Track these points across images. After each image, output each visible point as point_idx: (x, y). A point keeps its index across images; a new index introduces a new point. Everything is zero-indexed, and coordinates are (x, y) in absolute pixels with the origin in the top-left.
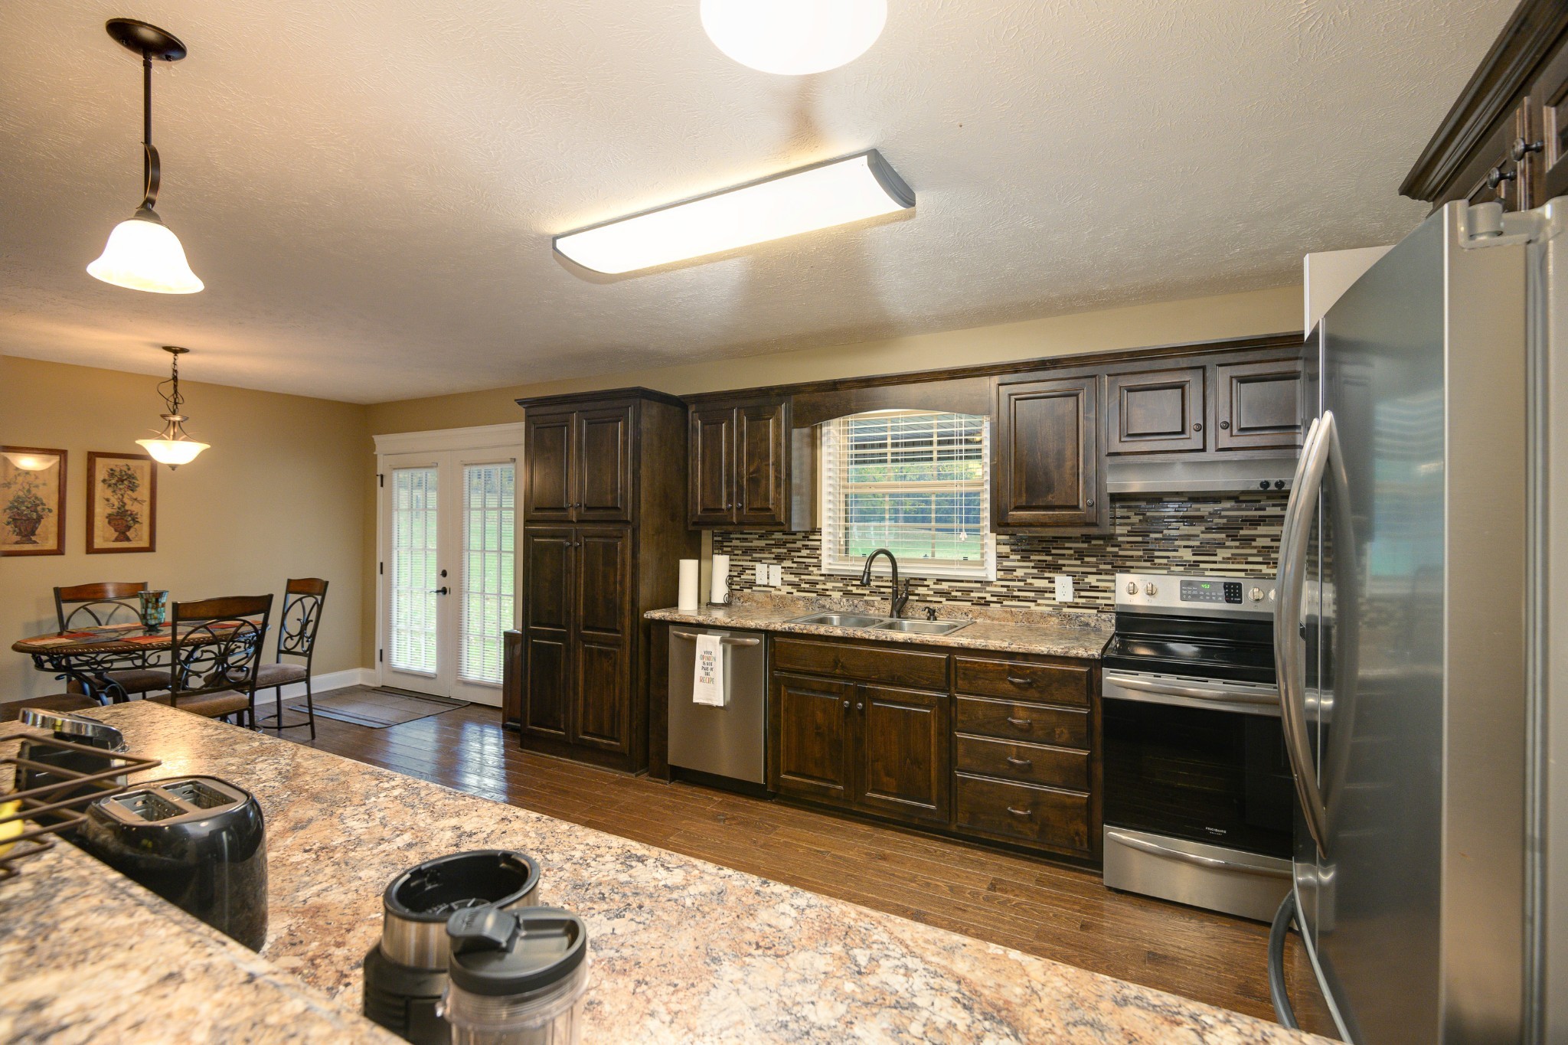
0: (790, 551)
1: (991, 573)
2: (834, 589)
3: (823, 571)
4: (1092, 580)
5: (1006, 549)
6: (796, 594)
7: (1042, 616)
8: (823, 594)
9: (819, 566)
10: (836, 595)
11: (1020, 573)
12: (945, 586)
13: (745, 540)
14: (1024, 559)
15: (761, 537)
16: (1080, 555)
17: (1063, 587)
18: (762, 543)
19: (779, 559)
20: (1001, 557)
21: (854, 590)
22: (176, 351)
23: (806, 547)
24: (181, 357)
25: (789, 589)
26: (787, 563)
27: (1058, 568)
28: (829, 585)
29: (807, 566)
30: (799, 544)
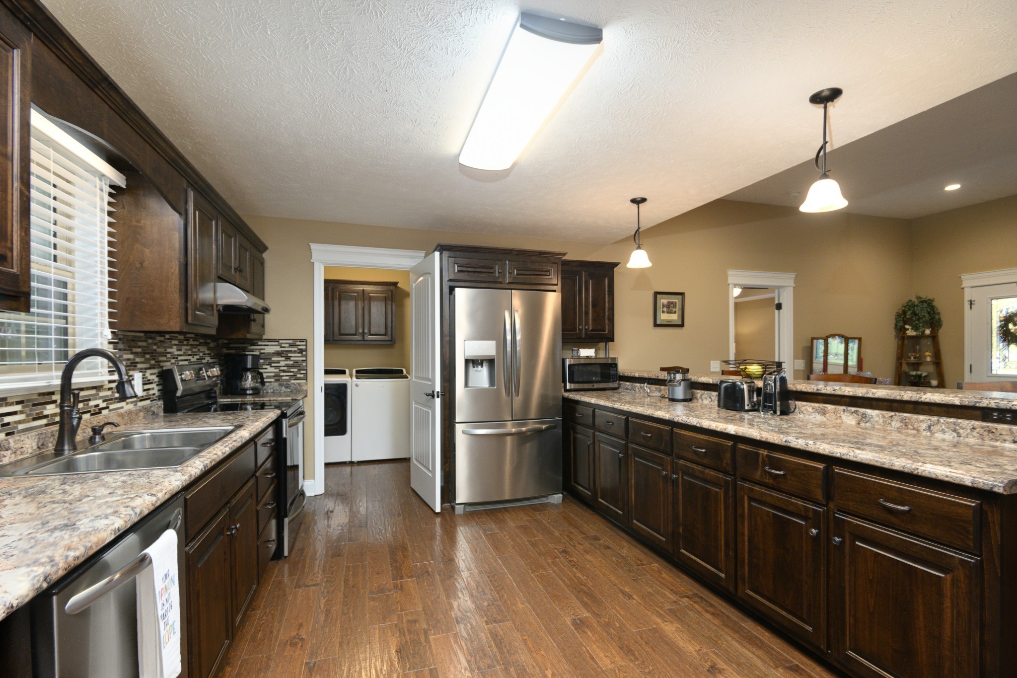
16: (142, 352)
17: (138, 383)
27: (134, 366)
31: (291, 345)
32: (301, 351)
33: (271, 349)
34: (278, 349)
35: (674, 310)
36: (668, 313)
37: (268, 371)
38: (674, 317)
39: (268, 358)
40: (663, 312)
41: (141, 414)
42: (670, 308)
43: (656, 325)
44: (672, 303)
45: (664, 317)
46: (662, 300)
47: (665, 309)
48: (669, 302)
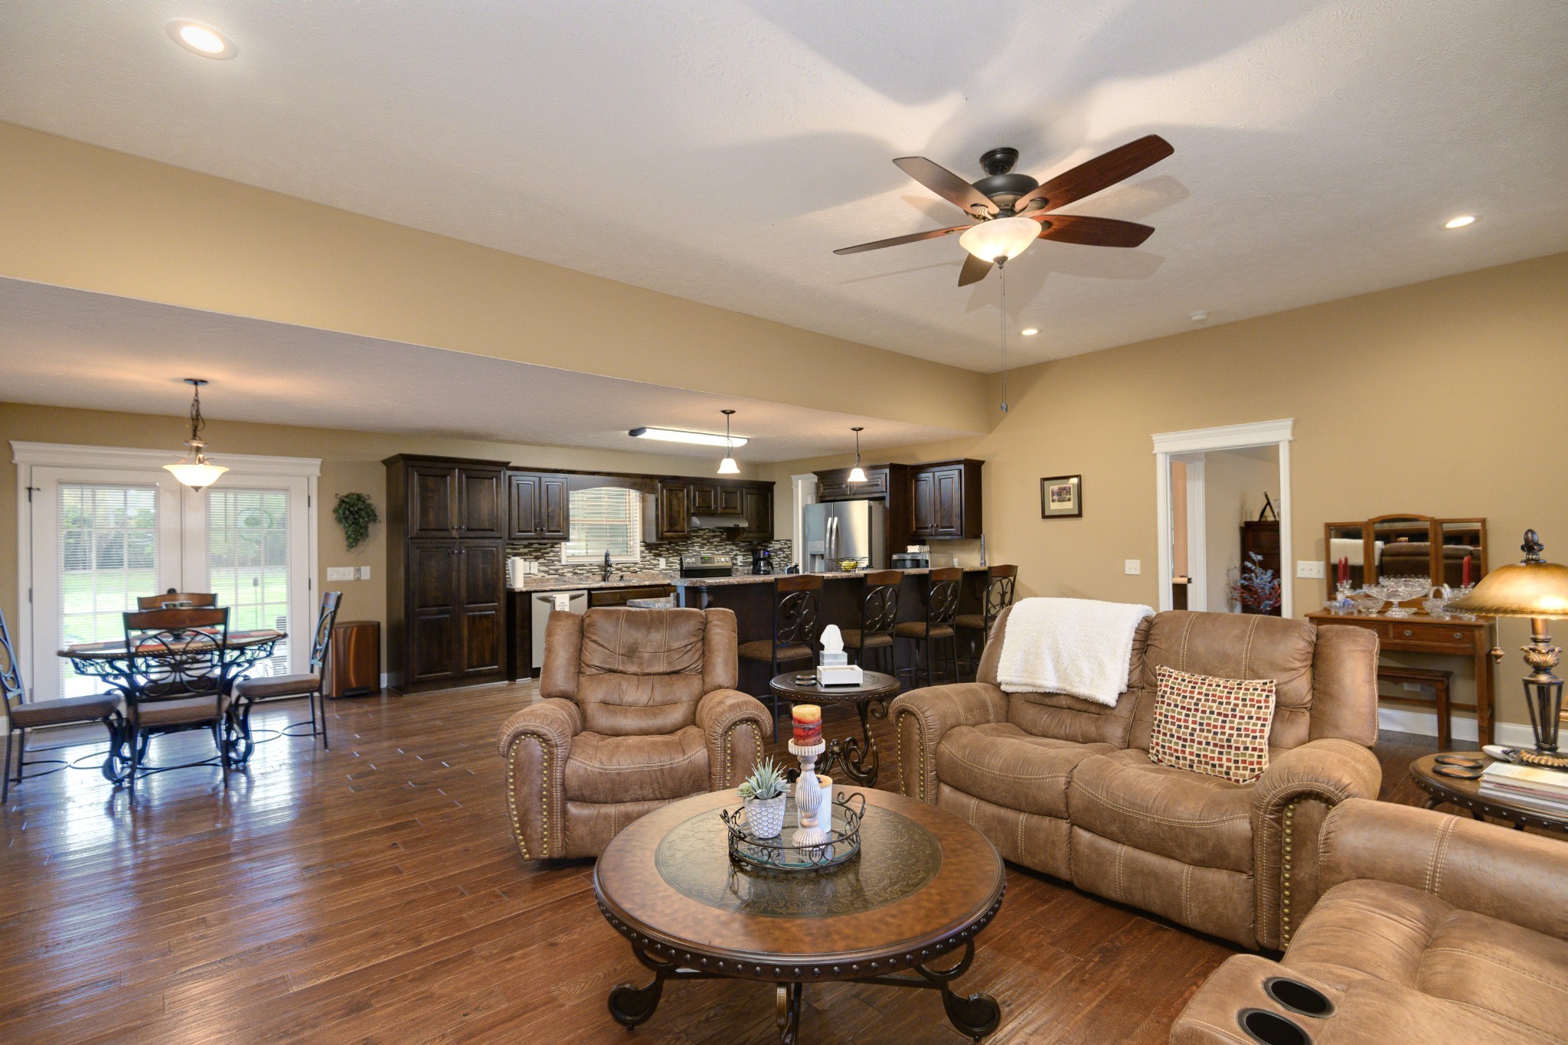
0: (543, 553)
1: (638, 559)
2: (568, 572)
3: (563, 563)
4: (671, 559)
5: (643, 548)
6: (547, 576)
7: (657, 575)
8: (562, 575)
9: (560, 561)
10: (569, 575)
11: (648, 558)
12: (620, 566)
13: (515, 549)
14: (650, 552)
15: (525, 547)
16: (668, 550)
17: (662, 563)
18: (526, 550)
19: (537, 558)
20: (642, 552)
21: (579, 572)
22: (196, 382)
23: (552, 551)
24: (201, 388)
25: (543, 574)
26: (542, 561)
27: (660, 555)
28: (565, 570)
29: (553, 561)
30: (548, 550)
31: (786, 544)
32: (789, 547)
33: (777, 546)
34: (780, 546)
35: (1068, 497)
36: (1059, 501)
37: (775, 561)
38: (1069, 506)
39: (775, 551)
40: (1053, 501)
41: (661, 576)
42: (1062, 494)
43: (1044, 517)
44: (1064, 489)
45: (1055, 507)
46: (1051, 487)
47: (1056, 497)
48: (1060, 489)
